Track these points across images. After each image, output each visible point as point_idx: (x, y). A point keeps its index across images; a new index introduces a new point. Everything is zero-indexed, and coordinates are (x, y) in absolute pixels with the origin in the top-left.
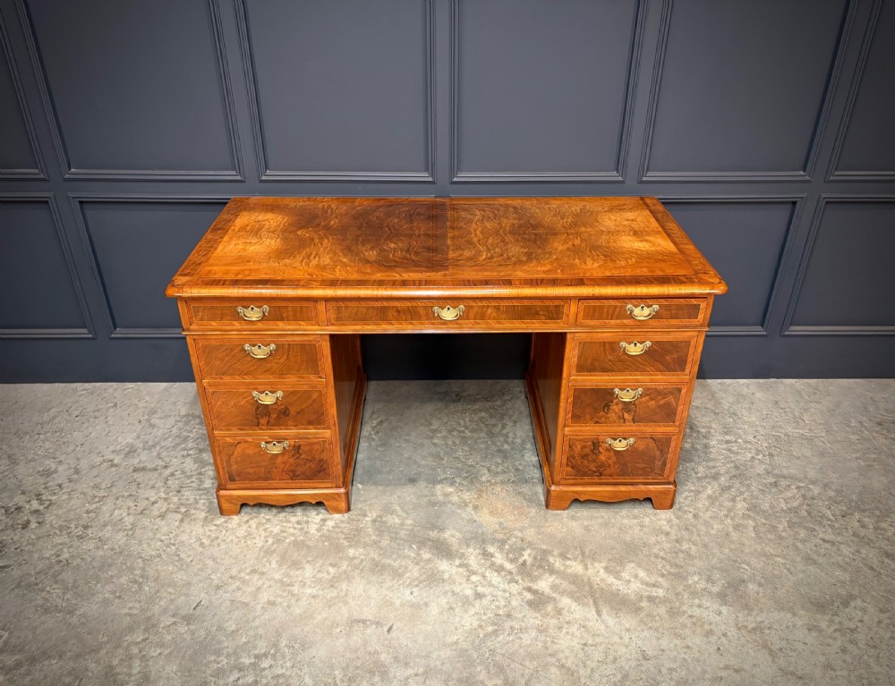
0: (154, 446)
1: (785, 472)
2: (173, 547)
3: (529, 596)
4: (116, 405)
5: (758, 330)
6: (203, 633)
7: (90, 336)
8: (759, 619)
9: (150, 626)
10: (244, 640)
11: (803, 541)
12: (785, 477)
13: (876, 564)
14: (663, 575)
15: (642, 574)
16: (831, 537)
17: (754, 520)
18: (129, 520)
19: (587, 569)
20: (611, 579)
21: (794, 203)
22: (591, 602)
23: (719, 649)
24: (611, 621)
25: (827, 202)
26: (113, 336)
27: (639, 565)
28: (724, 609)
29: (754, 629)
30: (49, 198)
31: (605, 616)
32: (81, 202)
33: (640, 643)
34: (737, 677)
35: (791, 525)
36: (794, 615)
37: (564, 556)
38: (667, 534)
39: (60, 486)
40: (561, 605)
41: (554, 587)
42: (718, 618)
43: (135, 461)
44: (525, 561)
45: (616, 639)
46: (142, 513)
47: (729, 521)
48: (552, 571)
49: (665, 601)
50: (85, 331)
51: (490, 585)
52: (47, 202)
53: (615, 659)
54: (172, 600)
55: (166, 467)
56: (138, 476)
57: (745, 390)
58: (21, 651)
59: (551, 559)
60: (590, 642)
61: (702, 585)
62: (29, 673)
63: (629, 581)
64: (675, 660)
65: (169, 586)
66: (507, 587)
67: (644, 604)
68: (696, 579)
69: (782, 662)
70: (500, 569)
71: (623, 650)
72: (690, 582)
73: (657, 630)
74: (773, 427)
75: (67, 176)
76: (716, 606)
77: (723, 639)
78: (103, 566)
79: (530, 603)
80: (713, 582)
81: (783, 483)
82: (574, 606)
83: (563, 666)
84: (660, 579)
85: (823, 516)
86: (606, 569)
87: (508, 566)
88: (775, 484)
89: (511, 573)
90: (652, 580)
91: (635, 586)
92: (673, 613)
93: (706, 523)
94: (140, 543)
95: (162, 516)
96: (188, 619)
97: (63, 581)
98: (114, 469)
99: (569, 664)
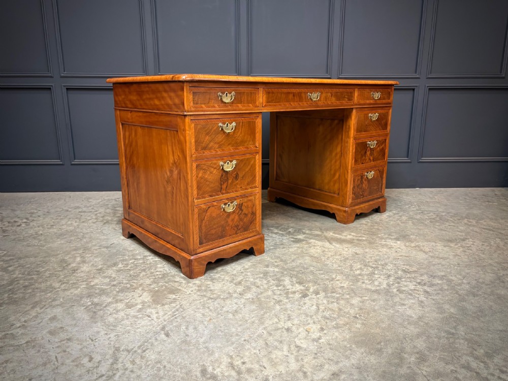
0: (90, 206)
1: (427, 210)
2: (100, 231)
3: (292, 239)
4: (70, 197)
5: (405, 159)
6: (115, 251)
7: (61, 163)
8: (417, 244)
9: (86, 249)
10: (137, 252)
11: (439, 226)
12: (426, 211)
13: (478, 230)
14: (364, 234)
15: (353, 234)
16: (454, 225)
17: (412, 221)
18: (75, 224)
19: (323, 233)
20: (336, 235)
21: (414, 90)
22: (326, 241)
23: (396, 252)
24: (338, 246)
25: (429, 89)
26: (73, 163)
27: (352, 232)
28: (398, 242)
29: (415, 247)
30: (52, 86)
31: (334, 244)
32: (67, 89)
33: (354, 251)
34: (408, 258)
35: (431, 222)
36: (436, 243)
37: (311, 230)
38: (366, 224)
39: (39, 216)
40: (309, 242)
41: (305, 237)
42: (395, 244)
43: (80, 210)
44: (290, 232)
45: (342, 250)
46: (83, 222)
47: (398, 221)
48: (304, 233)
49: (366, 240)
50: (59, 161)
51: (272, 237)
52: (50, 88)
53: (340, 255)
54: (98, 243)
55: (96, 211)
56: (82, 214)
57: (403, 191)
58: (13, 256)
59: (304, 231)
60: (326, 250)
61: (386, 236)
62: (17, 261)
63: (346, 236)
64: (373, 254)
65: (97, 239)
66: (280, 237)
67: (355, 241)
68: (383, 235)
69: (431, 254)
70: (276, 233)
71: (345, 252)
72: (380, 236)
73: (363, 247)
74: (419, 200)
75: (62, 75)
76: (394, 241)
77: (399, 249)
78: (62, 235)
79: (293, 241)
80: (392, 236)
81: (426, 212)
82: (317, 242)
83: (312, 256)
84: (364, 235)
85: (448, 220)
86: (334, 233)
87: (281, 232)
88: (422, 213)
89: (282, 234)
90: (360, 235)
91: (349, 237)
92: (370, 243)
93: (386, 222)
94: (82, 229)
95: (94, 223)
96: (107, 247)
97: (39, 239)
98: (68, 212)
99: (316, 255)
